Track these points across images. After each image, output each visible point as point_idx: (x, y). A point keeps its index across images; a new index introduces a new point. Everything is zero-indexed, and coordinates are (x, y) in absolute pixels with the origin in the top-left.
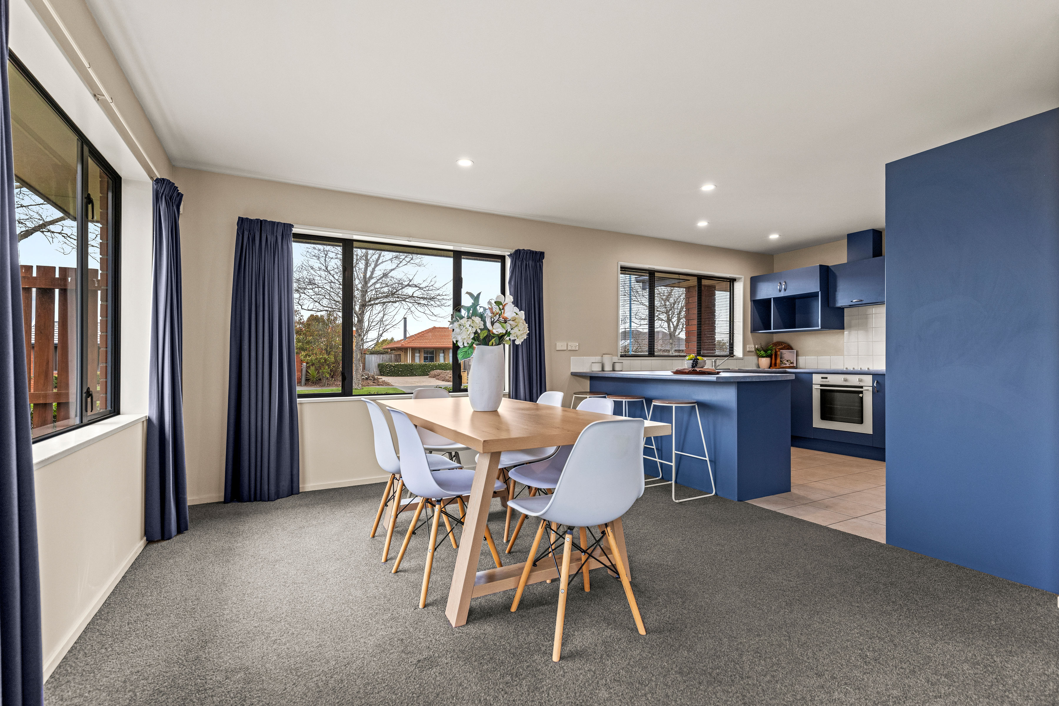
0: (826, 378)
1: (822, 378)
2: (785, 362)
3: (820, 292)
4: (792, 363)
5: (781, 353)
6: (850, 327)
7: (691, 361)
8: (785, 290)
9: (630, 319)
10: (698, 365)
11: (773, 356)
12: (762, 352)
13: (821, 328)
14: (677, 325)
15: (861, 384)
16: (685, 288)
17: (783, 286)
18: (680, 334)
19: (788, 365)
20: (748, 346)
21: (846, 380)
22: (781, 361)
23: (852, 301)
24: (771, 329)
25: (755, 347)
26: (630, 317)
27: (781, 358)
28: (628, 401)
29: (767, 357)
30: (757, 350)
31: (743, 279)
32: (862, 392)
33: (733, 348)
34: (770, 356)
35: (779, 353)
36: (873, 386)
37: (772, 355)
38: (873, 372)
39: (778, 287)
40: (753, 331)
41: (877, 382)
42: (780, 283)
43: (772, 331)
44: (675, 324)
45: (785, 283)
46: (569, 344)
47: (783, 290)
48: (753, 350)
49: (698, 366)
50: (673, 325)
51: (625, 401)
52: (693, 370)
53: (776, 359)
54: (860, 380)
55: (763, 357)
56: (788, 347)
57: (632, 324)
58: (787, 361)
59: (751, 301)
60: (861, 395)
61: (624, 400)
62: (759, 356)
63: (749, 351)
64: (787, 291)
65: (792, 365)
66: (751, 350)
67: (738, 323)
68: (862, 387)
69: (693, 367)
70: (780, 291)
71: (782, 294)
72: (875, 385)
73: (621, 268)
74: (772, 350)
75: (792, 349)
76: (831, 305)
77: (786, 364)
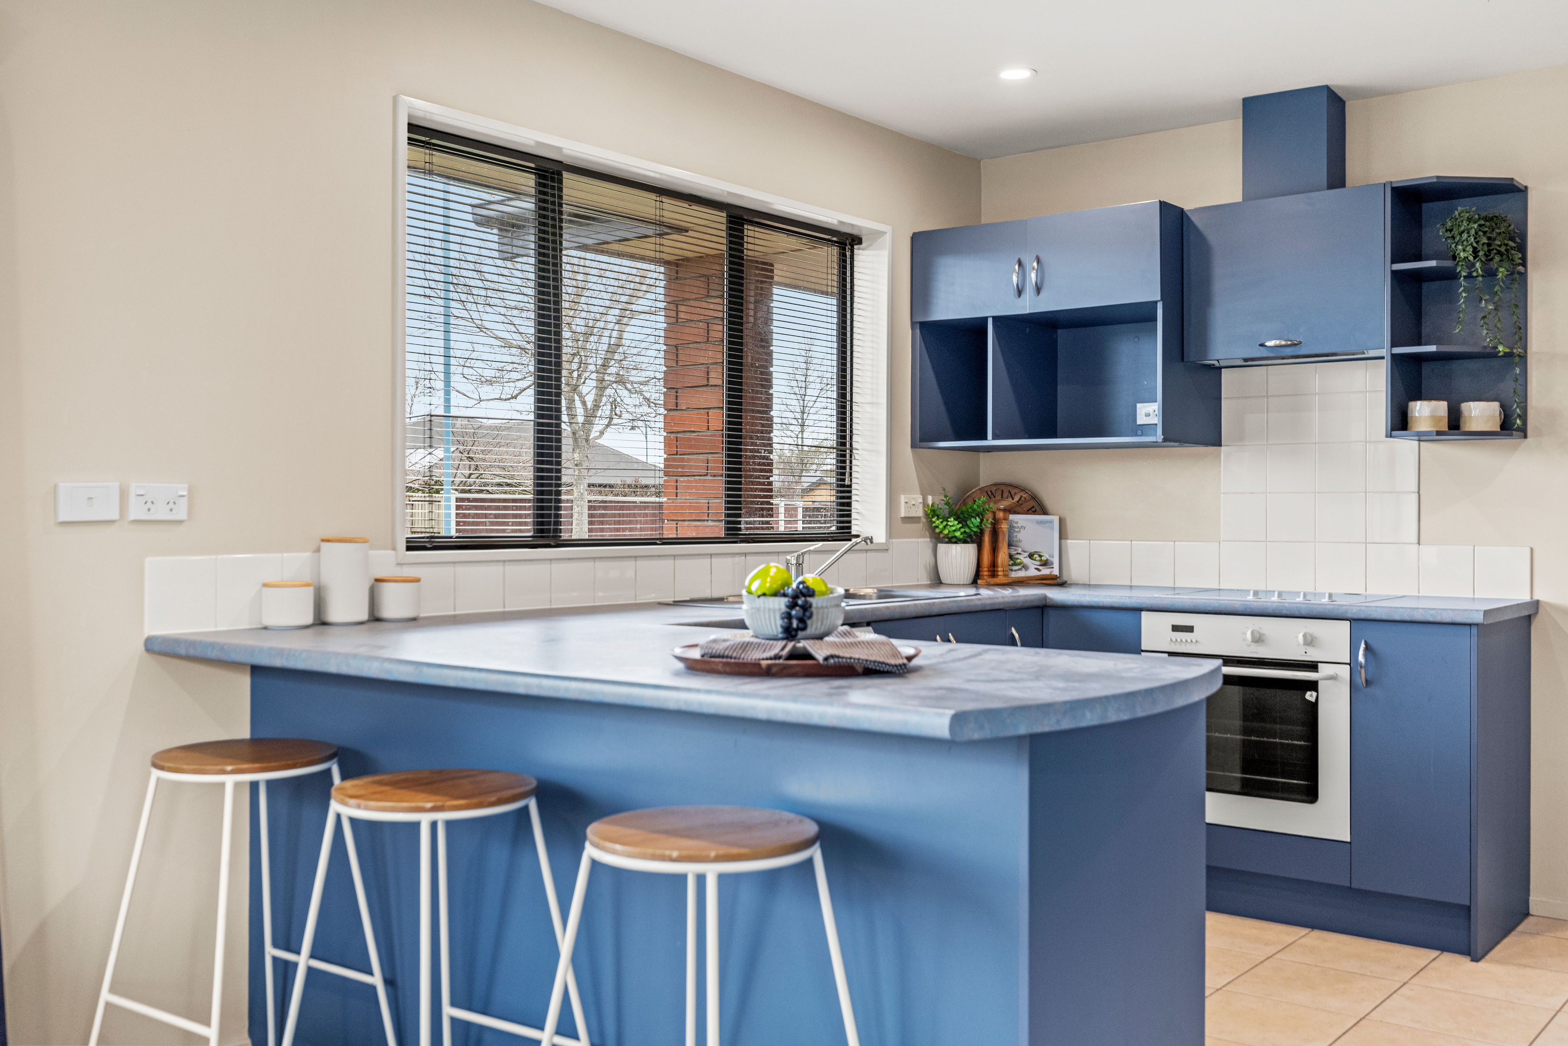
0: (1190, 629)
1: (1176, 628)
2: (1023, 559)
3: (1160, 306)
4: (1045, 564)
5: (1011, 527)
6: (1240, 438)
7: (780, 604)
8: (1038, 289)
9: (447, 382)
10: (814, 626)
11: (987, 539)
12: (952, 522)
13: (1165, 440)
14: (597, 407)
15: (1312, 655)
16: (666, 263)
17: (1033, 275)
18: (606, 435)
19: (1032, 572)
20: (903, 499)
21: (1258, 639)
22: (1011, 557)
23: (1262, 345)
24: (985, 438)
25: (925, 503)
26: (447, 374)
27: (1010, 545)
28: (449, 824)
29: (965, 542)
30: (932, 513)
31: (888, 238)
32: (1313, 685)
33: (849, 504)
34: (975, 538)
35: (1004, 526)
36: (1352, 664)
37: (982, 532)
38: (1353, 613)
39: (1015, 278)
40: (921, 440)
41: (1368, 648)
42: (1020, 263)
43: (990, 442)
44: (590, 400)
45: (1038, 261)
46: (134, 489)
47: (1029, 290)
48: (919, 512)
49: (810, 630)
50: (584, 403)
51: (434, 825)
52: (792, 656)
53: (994, 550)
54: (1310, 641)
55: (953, 540)
56: (1032, 503)
57: (453, 394)
58: (1031, 556)
59: (913, 324)
60: (1310, 696)
61: (425, 820)
62: (939, 538)
63: (907, 520)
64: (1043, 294)
65: (1045, 571)
66: (913, 514)
67: (868, 408)
68: (1313, 666)
69: (789, 633)
70: (1020, 292)
71: (1027, 305)
72: (1361, 658)
73: (412, 127)
74: (981, 515)
75: (1045, 512)
76: (1192, 355)
77: (1025, 567)
